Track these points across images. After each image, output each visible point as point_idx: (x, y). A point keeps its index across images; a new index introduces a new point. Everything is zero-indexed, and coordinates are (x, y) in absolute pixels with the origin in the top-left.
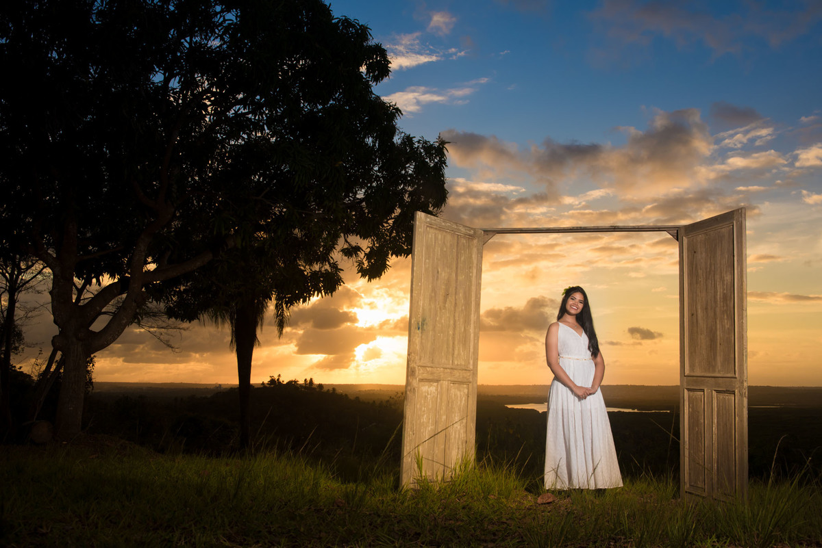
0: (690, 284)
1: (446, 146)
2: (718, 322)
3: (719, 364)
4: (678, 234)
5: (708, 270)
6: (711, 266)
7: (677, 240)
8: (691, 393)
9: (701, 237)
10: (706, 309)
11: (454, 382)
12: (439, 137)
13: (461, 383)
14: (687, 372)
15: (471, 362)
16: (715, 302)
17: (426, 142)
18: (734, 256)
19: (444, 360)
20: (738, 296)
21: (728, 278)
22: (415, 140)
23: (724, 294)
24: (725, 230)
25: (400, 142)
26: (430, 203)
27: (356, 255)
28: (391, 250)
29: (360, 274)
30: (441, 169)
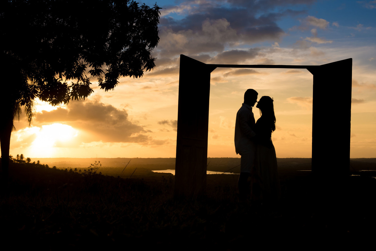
1: (159, 10)
11: (198, 147)
12: (156, 5)
17: (146, 7)
22: (139, 5)
25: (130, 6)
26: (146, 44)
27: (99, 74)
28: (121, 72)
29: (100, 86)
30: (156, 24)
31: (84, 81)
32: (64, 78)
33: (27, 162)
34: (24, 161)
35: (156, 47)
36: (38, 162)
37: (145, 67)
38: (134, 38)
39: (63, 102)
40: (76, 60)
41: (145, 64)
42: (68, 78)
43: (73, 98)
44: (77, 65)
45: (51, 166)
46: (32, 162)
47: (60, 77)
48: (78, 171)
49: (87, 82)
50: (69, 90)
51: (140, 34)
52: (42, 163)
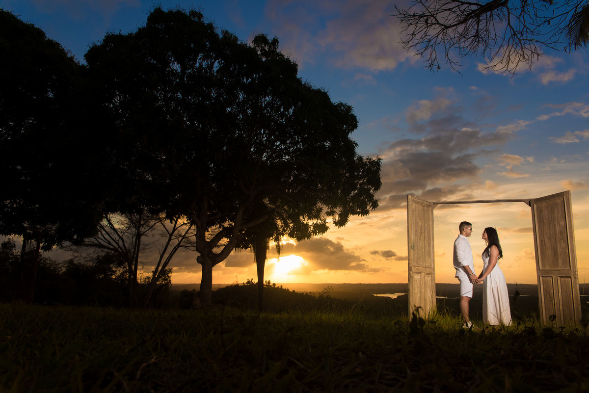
0: (539, 226)
1: (381, 161)
2: (558, 244)
3: (560, 264)
4: (530, 202)
5: (550, 219)
6: (551, 218)
7: (530, 206)
8: (544, 278)
9: (544, 204)
10: (550, 238)
11: (426, 274)
12: (378, 157)
13: (429, 274)
14: (541, 268)
15: (432, 264)
16: (556, 234)
17: (370, 159)
18: (565, 213)
19: (422, 263)
20: (569, 232)
21: (562, 223)
22: (364, 158)
23: (561, 231)
24: (559, 201)
25: (357, 160)
26: (371, 189)
27: (333, 215)
28: (350, 212)
29: (335, 224)
30: (378, 172)
31: (322, 221)
32: (306, 219)
33: (273, 286)
34: (271, 286)
35: (379, 190)
36: (281, 286)
37: (370, 207)
38: (361, 185)
39: (306, 239)
40: (315, 204)
41: (371, 204)
42: (309, 218)
43: (313, 234)
44: (316, 208)
45: (291, 290)
46: (277, 286)
47: (304, 218)
48: (312, 295)
49: (324, 221)
50: (310, 228)
51: (365, 181)
52: (284, 287)
